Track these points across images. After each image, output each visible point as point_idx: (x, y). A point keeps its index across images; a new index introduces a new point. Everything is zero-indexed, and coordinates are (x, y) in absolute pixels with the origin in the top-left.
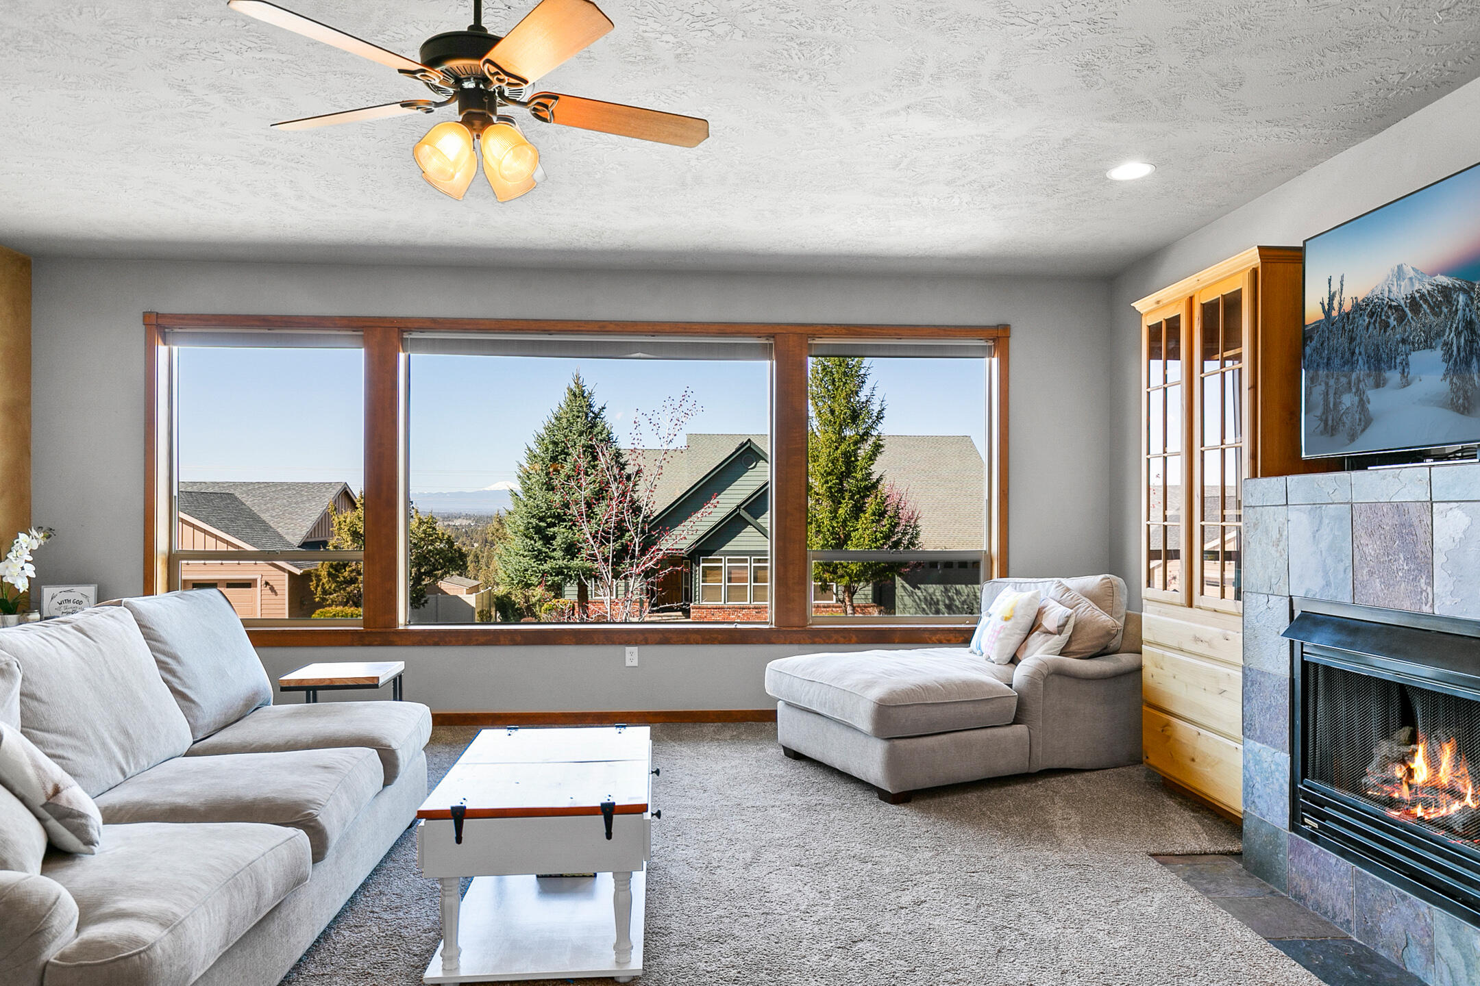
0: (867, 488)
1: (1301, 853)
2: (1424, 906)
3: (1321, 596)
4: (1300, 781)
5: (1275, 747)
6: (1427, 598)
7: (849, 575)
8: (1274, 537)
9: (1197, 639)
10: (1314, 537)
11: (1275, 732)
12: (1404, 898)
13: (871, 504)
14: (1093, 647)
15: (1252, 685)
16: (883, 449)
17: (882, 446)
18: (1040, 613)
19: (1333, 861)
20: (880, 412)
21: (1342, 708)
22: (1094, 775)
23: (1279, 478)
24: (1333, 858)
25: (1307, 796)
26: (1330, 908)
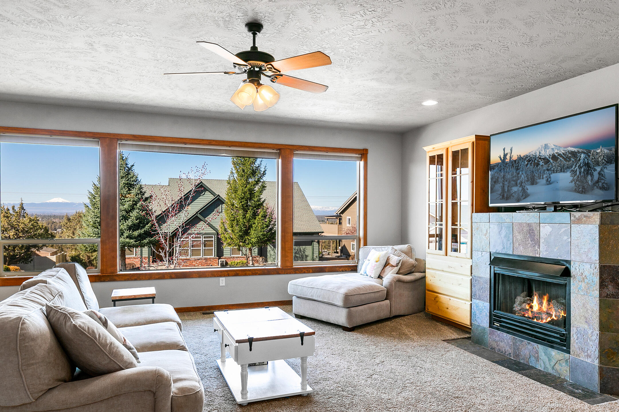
0: (259, 205)
1: (494, 334)
2: (535, 345)
3: (502, 252)
4: (493, 311)
5: (484, 301)
6: (538, 252)
7: (251, 243)
8: (484, 233)
9: (449, 267)
10: (499, 233)
11: (484, 296)
12: (529, 343)
13: (261, 212)
14: (407, 271)
15: (476, 281)
16: (266, 188)
17: (266, 187)
18: (388, 259)
19: (505, 335)
20: (264, 171)
21: (508, 287)
22: (409, 317)
23: (486, 213)
24: (505, 334)
25: (495, 316)
26: (504, 350)
